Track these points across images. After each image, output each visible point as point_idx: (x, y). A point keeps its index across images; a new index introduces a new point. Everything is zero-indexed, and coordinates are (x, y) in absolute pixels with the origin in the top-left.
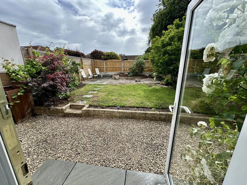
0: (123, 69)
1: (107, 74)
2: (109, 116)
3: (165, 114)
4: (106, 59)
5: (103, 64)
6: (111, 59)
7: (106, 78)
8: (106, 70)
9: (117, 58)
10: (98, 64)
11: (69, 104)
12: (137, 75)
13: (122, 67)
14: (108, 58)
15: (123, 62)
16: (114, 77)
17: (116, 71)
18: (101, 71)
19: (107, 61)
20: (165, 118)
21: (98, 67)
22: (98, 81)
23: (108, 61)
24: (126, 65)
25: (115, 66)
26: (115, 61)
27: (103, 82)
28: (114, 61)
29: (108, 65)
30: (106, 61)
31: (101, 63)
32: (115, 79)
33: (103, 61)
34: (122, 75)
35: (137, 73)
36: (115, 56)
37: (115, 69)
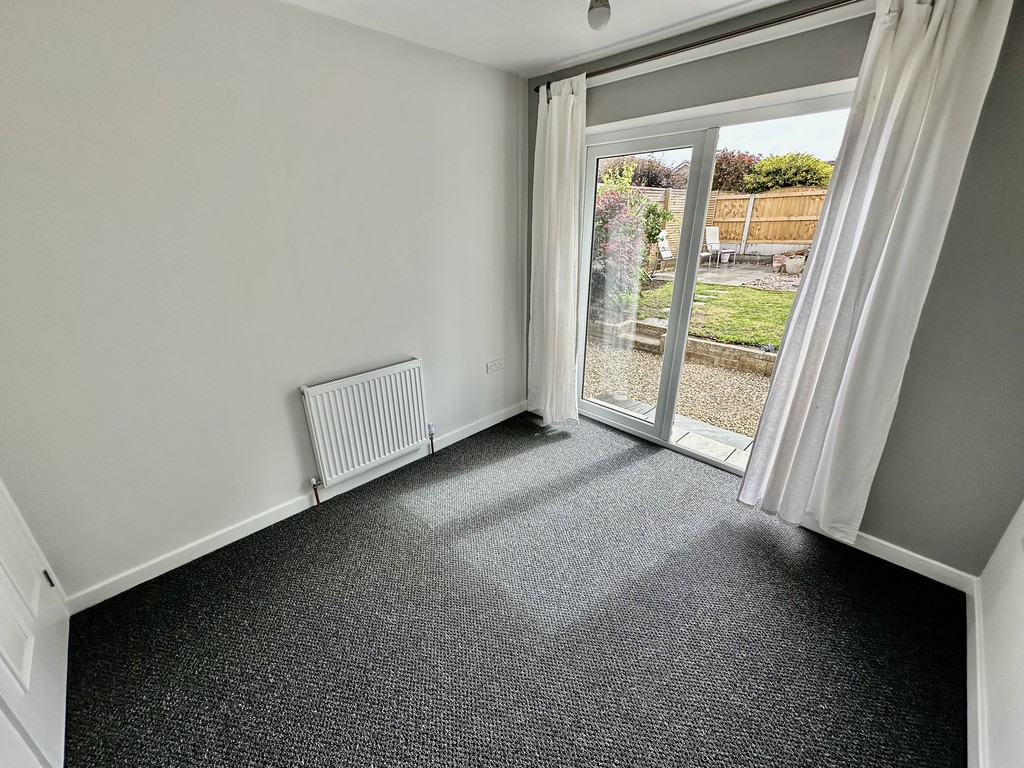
1: (750, 250)
2: (733, 364)
5: (741, 210)
7: (744, 265)
8: (750, 234)
9: (819, 179)
16: (780, 265)
18: (726, 238)
19: (764, 195)
22: (709, 275)
23: (771, 194)
27: (727, 279)
28: (799, 193)
30: (758, 196)
32: (782, 270)
33: (748, 196)
36: (807, 171)
37: (792, 229)
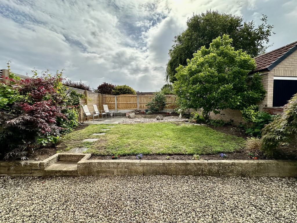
0: (140, 106)
1: (119, 112)
2: (125, 172)
3: (217, 163)
4: (117, 94)
5: (113, 100)
6: (124, 93)
7: (117, 117)
8: (117, 107)
9: (132, 92)
10: (107, 99)
11: (57, 155)
12: (157, 113)
13: (138, 104)
14: (120, 93)
15: (139, 98)
16: (128, 116)
17: (131, 108)
18: (110, 108)
19: (119, 96)
20: (218, 171)
21: (108, 103)
22: (106, 120)
23: (121, 96)
24: (142, 101)
25: (129, 103)
26: (130, 96)
27: (113, 122)
28: (128, 96)
29: (120, 101)
30: (117, 96)
31: (111, 99)
32: (129, 117)
33: (114, 96)
34: (139, 113)
35: (156, 110)
36: (129, 90)
37: (128, 105)
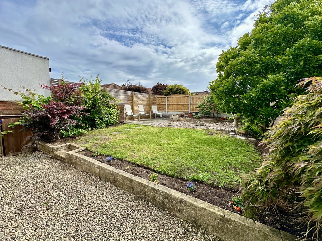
0: (191, 108)
4: (169, 94)
6: (175, 93)
9: (184, 92)
10: (159, 100)
11: (68, 144)
13: (189, 105)
15: (192, 98)
17: (182, 109)
18: (161, 109)
21: (159, 104)
23: (171, 96)
24: (195, 102)
25: (180, 104)
26: (181, 96)
29: (171, 102)
31: (162, 100)
32: (172, 120)
33: (165, 96)
37: (179, 107)
